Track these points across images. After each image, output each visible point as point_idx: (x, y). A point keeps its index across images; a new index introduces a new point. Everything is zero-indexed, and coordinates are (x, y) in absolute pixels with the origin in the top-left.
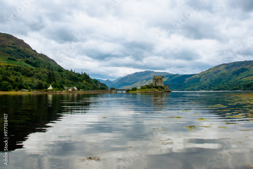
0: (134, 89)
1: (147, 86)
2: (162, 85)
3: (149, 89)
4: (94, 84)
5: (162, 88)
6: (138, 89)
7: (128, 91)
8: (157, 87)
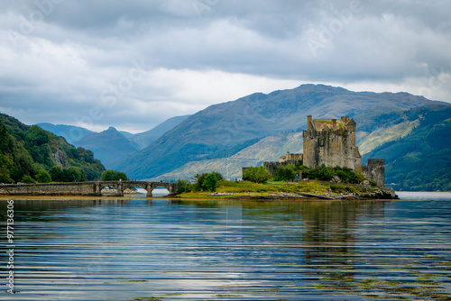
0: (209, 182)
1: (272, 167)
2: (351, 165)
3: (281, 184)
4: (24, 154)
5: (348, 176)
6: (227, 184)
7: (178, 189)
8: (322, 176)
